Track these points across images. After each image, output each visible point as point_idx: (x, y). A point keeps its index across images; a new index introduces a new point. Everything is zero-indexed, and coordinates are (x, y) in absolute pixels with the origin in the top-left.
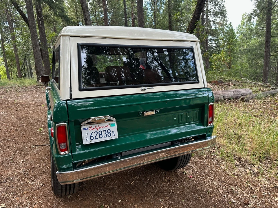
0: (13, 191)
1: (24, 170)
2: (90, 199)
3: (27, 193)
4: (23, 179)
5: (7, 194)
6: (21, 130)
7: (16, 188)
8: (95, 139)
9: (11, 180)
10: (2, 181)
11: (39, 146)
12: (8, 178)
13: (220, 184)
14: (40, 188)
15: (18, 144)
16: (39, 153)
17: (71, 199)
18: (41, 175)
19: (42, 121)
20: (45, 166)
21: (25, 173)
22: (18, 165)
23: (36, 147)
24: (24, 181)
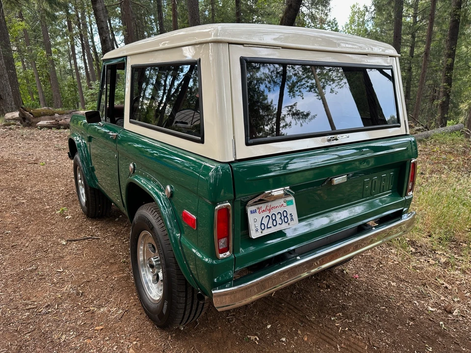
0: (73, 328)
1: (71, 288)
2: (219, 328)
3: (102, 329)
4: (80, 304)
5: (62, 335)
6: (24, 213)
7: (74, 322)
8: (268, 228)
9: (57, 309)
10: (40, 312)
11: (75, 241)
12: (49, 305)
13: (401, 285)
14: (121, 317)
15: (32, 240)
16: (83, 255)
17: (186, 331)
18: (110, 294)
19: (54, 193)
20: (107, 277)
21: (78, 294)
22: (54, 279)
23: (70, 244)
24: (83, 308)
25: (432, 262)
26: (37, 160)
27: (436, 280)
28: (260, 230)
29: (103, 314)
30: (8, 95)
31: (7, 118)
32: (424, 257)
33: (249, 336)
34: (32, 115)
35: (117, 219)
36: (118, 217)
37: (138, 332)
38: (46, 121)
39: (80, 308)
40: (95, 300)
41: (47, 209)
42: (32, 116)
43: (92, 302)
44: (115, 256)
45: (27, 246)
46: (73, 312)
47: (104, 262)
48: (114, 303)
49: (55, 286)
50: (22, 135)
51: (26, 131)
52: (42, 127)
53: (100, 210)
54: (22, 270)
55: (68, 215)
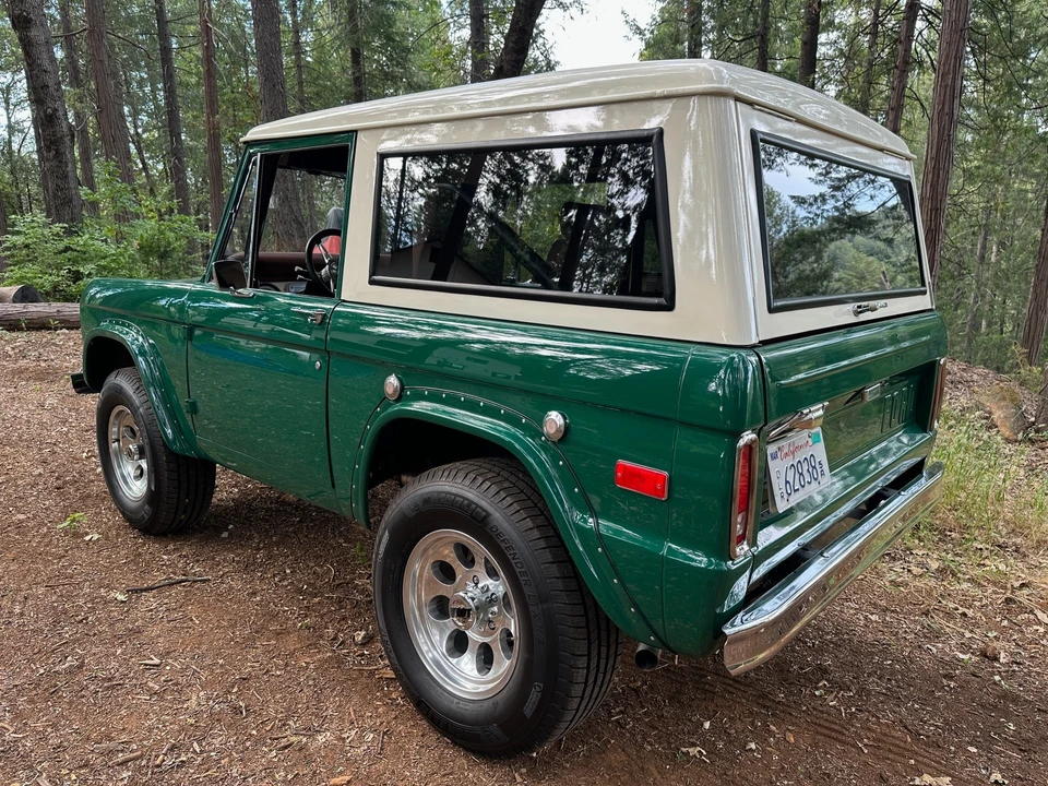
2: (611, 741)
4: (254, 732)
8: (795, 491)
9: (202, 752)
10: (158, 766)
11: (146, 590)
12: (173, 746)
13: (888, 618)
14: (382, 749)
15: (26, 598)
16: (191, 620)
21: (237, 710)
22: (151, 684)
23: (138, 598)
24: (269, 741)
25: (916, 570)
27: (940, 602)
28: (786, 496)
29: (330, 747)
32: (898, 563)
33: (684, 750)
35: (225, 535)
36: (227, 530)
37: (444, 776)
39: (260, 741)
40: (288, 718)
41: (21, 521)
43: (284, 725)
44: (274, 616)
45: (22, 614)
46: (248, 755)
47: (257, 632)
48: (341, 719)
49: (162, 699)
53: (184, 513)
54: (42, 671)
55: (87, 534)
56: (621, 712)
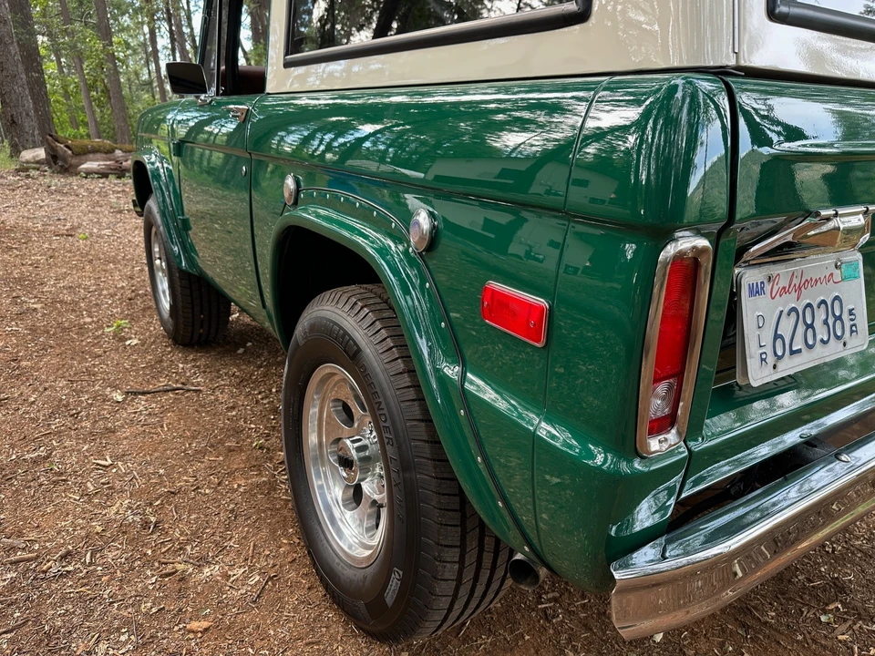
0: (127, 622)
1: (130, 508)
2: (527, 637)
3: (206, 630)
4: (149, 552)
5: (98, 642)
6: (33, 330)
7: (133, 605)
8: (793, 353)
9: (90, 564)
10: (45, 572)
11: (144, 393)
12: (68, 553)
14: (259, 596)
15: (46, 389)
16: (162, 427)
17: (437, 645)
18: (228, 529)
19: (105, 292)
20: (219, 484)
21: (146, 525)
22: (89, 484)
23: (133, 400)
24: (156, 564)
26: (73, 228)
28: (771, 360)
29: (211, 584)
30: (27, 115)
31: (23, 160)
34: (70, 149)
35: (241, 351)
36: (244, 346)
37: (307, 644)
38: (98, 163)
39: (148, 563)
40: (188, 542)
41: (85, 324)
42: (70, 152)
43: (181, 549)
44: (238, 431)
45: (33, 403)
46: (131, 575)
47: (212, 446)
48: (239, 553)
49: (90, 501)
50: (49, 187)
51: (57, 181)
52: (88, 173)
53: (202, 327)
54: (14, 457)
55: (130, 338)
56: (555, 600)
